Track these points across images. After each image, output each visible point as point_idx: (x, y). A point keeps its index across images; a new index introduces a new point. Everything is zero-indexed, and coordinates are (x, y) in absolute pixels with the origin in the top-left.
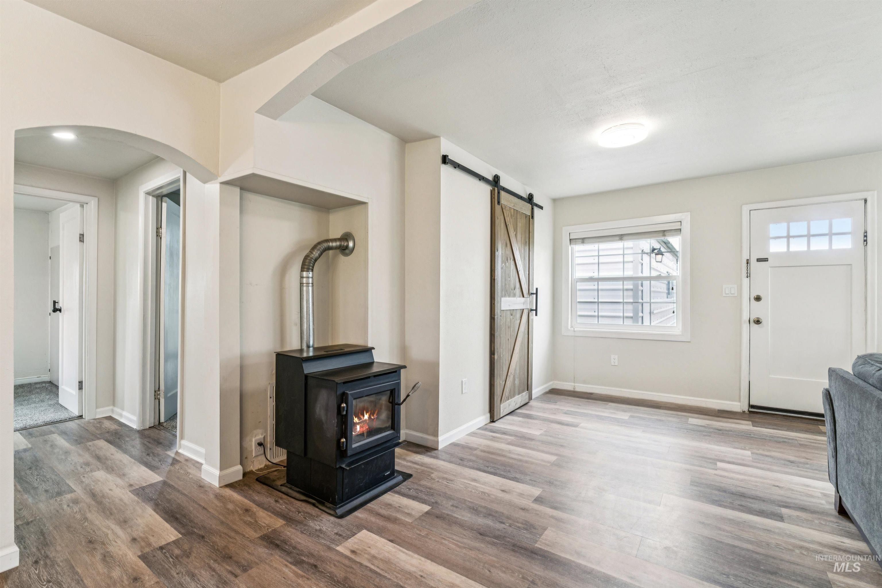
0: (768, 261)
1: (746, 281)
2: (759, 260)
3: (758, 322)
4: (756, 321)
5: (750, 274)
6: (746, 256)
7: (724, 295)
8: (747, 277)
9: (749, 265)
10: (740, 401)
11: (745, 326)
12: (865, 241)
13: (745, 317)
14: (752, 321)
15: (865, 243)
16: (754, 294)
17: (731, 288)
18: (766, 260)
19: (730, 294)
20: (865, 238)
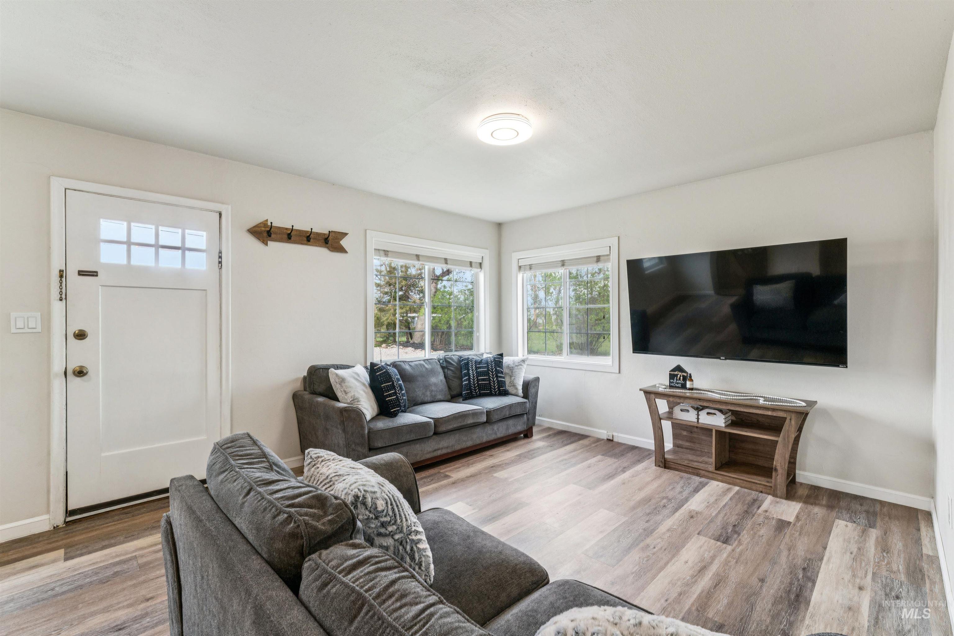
0: (97, 276)
1: (58, 307)
2: (81, 273)
3: (80, 373)
4: (76, 372)
5: (66, 295)
6: (57, 264)
7: (13, 330)
8: (61, 300)
9: (64, 279)
10: (48, 512)
11: (58, 384)
12: (220, 262)
13: (58, 366)
14: (69, 372)
15: (220, 265)
16: (74, 328)
17: (28, 318)
18: (94, 274)
19: (26, 328)
20: (220, 260)
